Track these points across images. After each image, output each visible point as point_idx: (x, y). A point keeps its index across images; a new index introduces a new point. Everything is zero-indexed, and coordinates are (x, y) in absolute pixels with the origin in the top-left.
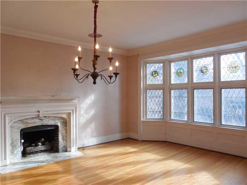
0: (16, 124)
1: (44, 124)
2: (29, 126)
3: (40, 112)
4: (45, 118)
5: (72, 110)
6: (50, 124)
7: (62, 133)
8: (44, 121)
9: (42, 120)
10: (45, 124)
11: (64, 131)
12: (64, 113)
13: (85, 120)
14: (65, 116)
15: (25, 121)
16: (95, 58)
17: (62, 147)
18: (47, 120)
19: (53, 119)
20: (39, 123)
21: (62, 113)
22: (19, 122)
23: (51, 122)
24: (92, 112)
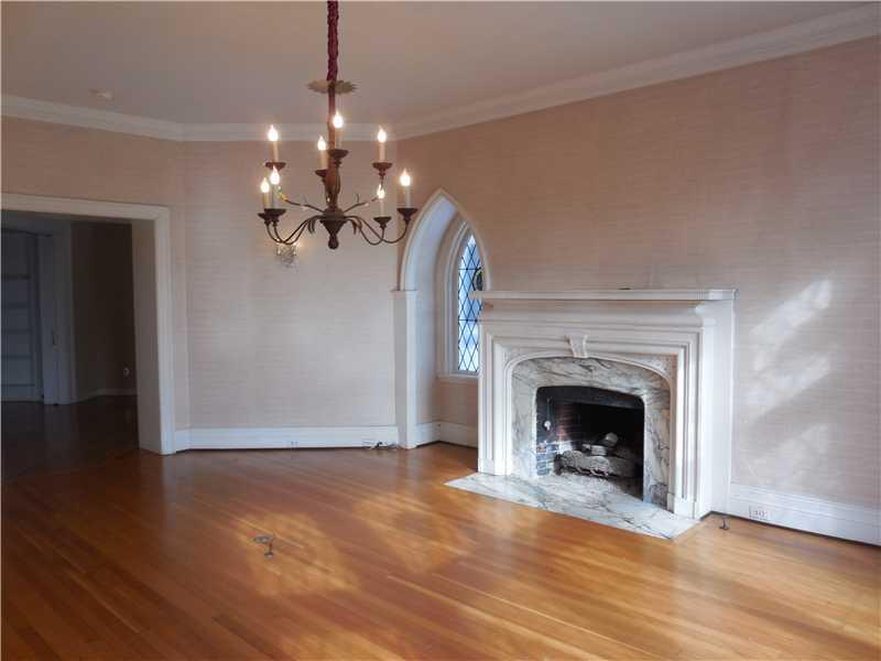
0: (525, 371)
1: (596, 385)
2: (556, 383)
3: (571, 342)
4: (598, 365)
5: (685, 347)
6: (614, 388)
7: (655, 433)
8: (595, 373)
9: (591, 371)
10: (600, 386)
11: (661, 426)
12: (658, 356)
13: (771, 401)
14: (659, 367)
15: (546, 364)
16: (333, 160)
17: (652, 482)
18: (605, 371)
19: (624, 374)
20: (583, 378)
21: (651, 356)
22: (532, 364)
23: (618, 384)
24: (815, 370)
